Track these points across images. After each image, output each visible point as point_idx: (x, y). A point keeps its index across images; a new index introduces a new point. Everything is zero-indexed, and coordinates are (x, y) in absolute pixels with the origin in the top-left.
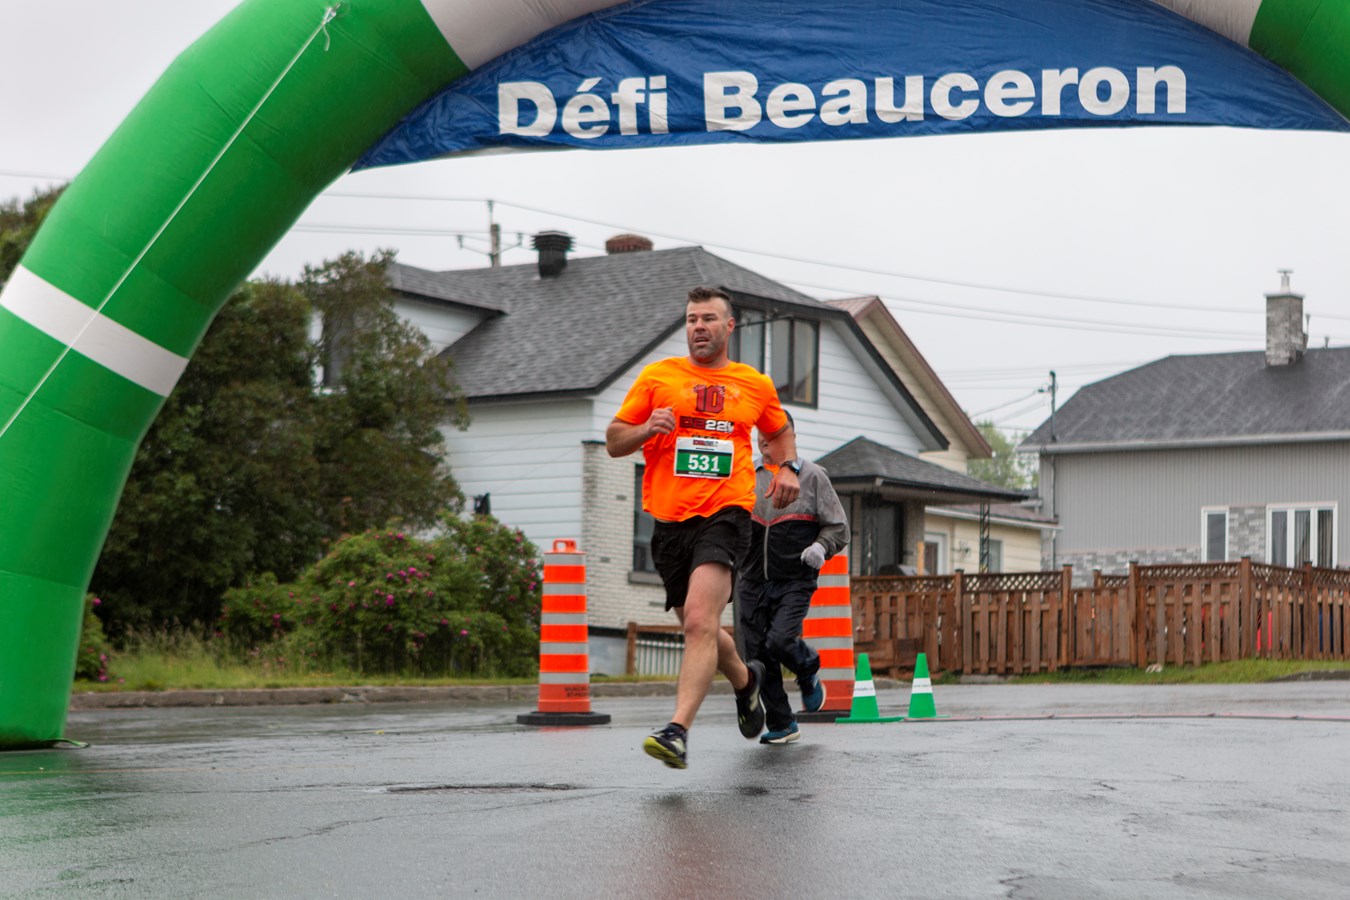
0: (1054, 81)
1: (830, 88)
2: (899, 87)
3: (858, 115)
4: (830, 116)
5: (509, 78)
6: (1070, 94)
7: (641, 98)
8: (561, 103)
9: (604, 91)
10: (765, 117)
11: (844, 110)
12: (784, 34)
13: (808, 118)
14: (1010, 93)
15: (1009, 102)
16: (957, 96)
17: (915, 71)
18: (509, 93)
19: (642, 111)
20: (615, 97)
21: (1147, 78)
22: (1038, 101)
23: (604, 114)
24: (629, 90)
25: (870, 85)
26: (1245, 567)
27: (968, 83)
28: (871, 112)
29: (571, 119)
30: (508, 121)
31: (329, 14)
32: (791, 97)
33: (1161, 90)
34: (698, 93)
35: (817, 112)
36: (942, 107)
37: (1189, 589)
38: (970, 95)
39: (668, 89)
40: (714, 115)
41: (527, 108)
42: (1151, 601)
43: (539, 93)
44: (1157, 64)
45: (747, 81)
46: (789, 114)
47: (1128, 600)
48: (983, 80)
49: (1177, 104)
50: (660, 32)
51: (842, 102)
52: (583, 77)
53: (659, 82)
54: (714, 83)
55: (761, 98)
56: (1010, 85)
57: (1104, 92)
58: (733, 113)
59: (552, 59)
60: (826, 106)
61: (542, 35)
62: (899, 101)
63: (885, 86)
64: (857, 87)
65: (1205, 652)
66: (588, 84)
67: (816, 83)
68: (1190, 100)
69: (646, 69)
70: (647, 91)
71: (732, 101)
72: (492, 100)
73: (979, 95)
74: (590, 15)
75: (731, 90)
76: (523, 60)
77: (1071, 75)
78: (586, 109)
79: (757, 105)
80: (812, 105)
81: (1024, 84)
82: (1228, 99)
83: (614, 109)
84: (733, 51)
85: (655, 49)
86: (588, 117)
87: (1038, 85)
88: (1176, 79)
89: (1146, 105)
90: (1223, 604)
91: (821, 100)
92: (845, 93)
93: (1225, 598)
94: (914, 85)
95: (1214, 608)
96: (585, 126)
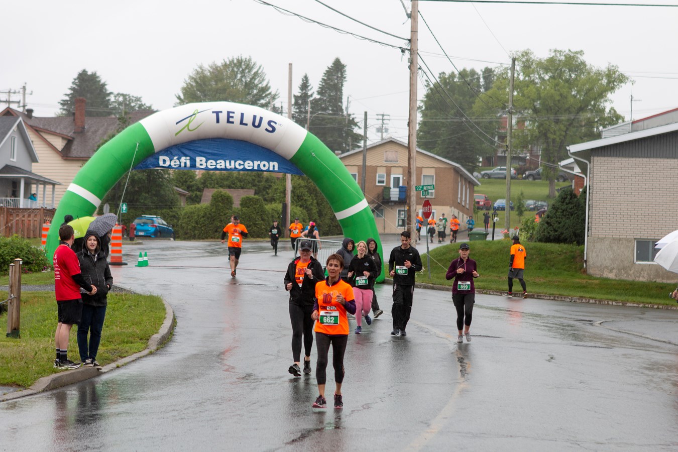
0: (256, 163)
1: (218, 162)
2: (230, 162)
3: (223, 167)
4: (218, 167)
5: (161, 155)
6: (259, 166)
7: (185, 161)
8: (171, 160)
9: (179, 159)
10: (207, 166)
11: (221, 166)
12: (210, 151)
13: (214, 167)
14: (249, 165)
15: (249, 166)
16: (240, 165)
17: (233, 160)
18: (161, 158)
19: (185, 163)
20: (181, 160)
21: (272, 164)
22: (253, 166)
23: (179, 163)
24: (183, 159)
25: (225, 162)
26: (42, 210)
27: (242, 162)
28: (225, 167)
29: (173, 164)
30: (161, 163)
31: (138, 144)
32: (211, 163)
33: (274, 166)
34: (195, 161)
35: (216, 166)
36: (237, 166)
37: (24, 216)
38: (242, 165)
39: (190, 160)
40: (198, 165)
41: (164, 161)
42: (11, 218)
43: (167, 158)
44: (273, 161)
45: (204, 159)
46: (211, 166)
47: (4, 218)
48: (244, 162)
49: (276, 169)
50: (188, 149)
51: (220, 164)
52: (174, 156)
53: (188, 158)
54: (198, 159)
55: (206, 162)
56: (249, 163)
57: (264, 166)
58: (201, 165)
59: (169, 153)
60: (218, 165)
61: (167, 148)
62: (230, 165)
63: (228, 162)
64: (223, 162)
65: (28, 234)
66: (176, 158)
67: (216, 160)
68: (278, 168)
69: (186, 155)
70: (186, 160)
71: (201, 163)
72: (158, 159)
73: (243, 165)
74: (176, 145)
75: (201, 161)
76: (163, 152)
77: (259, 162)
78: (175, 162)
79: (205, 164)
80: (215, 164)
81: (251, 163)
82: (284, 168)
83: (180, 162)
84: (202, 154)
85: (187, 152)
86: (175, 164)
87: (253, 164)
88: (276, 164)
89: (271, 169)
90: (35, 220)
91: (217, 164)
92: (221, 163)
93: (35, 219)
94: (233, 162)
95: (32, 222)
96: (175, 165)
